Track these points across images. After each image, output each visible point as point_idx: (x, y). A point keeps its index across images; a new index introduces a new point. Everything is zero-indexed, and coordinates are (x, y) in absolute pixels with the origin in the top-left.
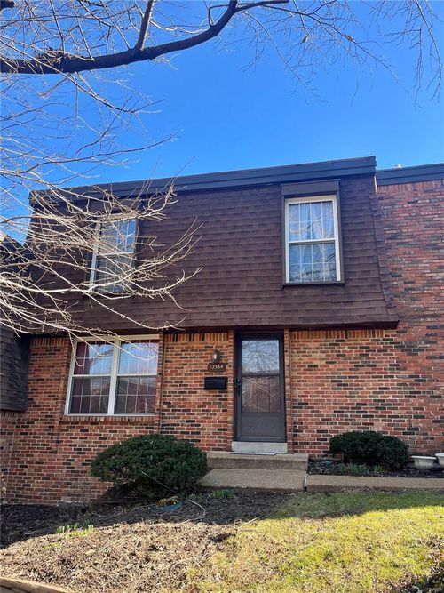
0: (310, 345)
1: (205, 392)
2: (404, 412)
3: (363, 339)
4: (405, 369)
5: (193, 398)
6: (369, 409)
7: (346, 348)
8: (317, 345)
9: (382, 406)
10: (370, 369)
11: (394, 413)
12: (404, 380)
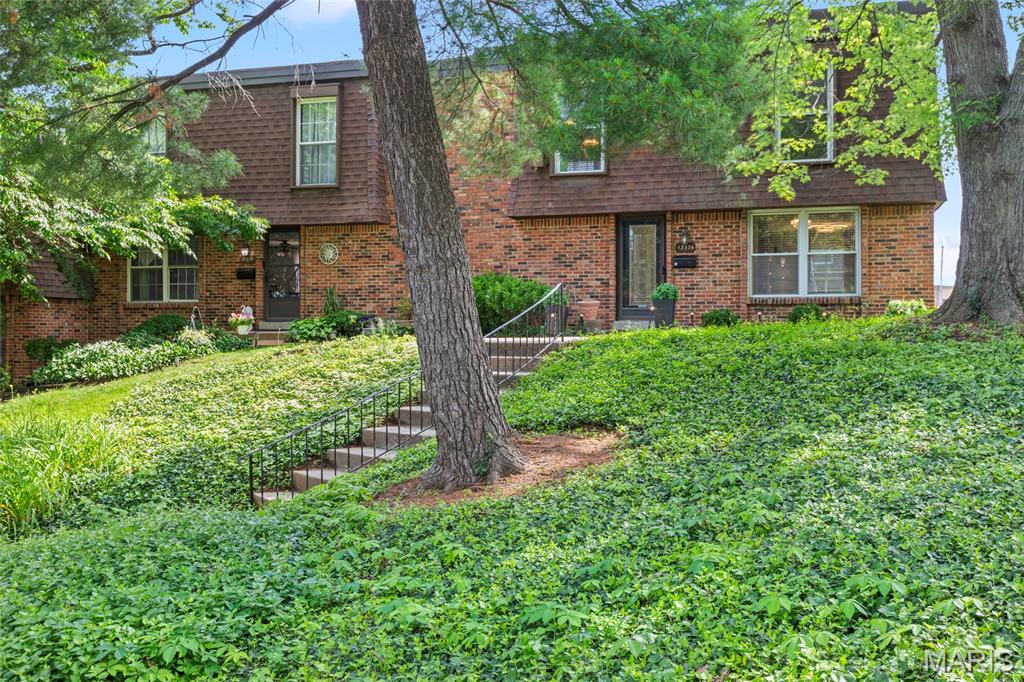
0: (323, 239)
1: (240, 282)
2: (389, 295)
3: (363, 234)
4: (393, 259)
5: (229, 287)
6: (363, 293)
7: (350, 242)
8: (328, 239)
9: (373, 290)
10: (367, 260)
11: (382, 296)
12: (391, 269)
